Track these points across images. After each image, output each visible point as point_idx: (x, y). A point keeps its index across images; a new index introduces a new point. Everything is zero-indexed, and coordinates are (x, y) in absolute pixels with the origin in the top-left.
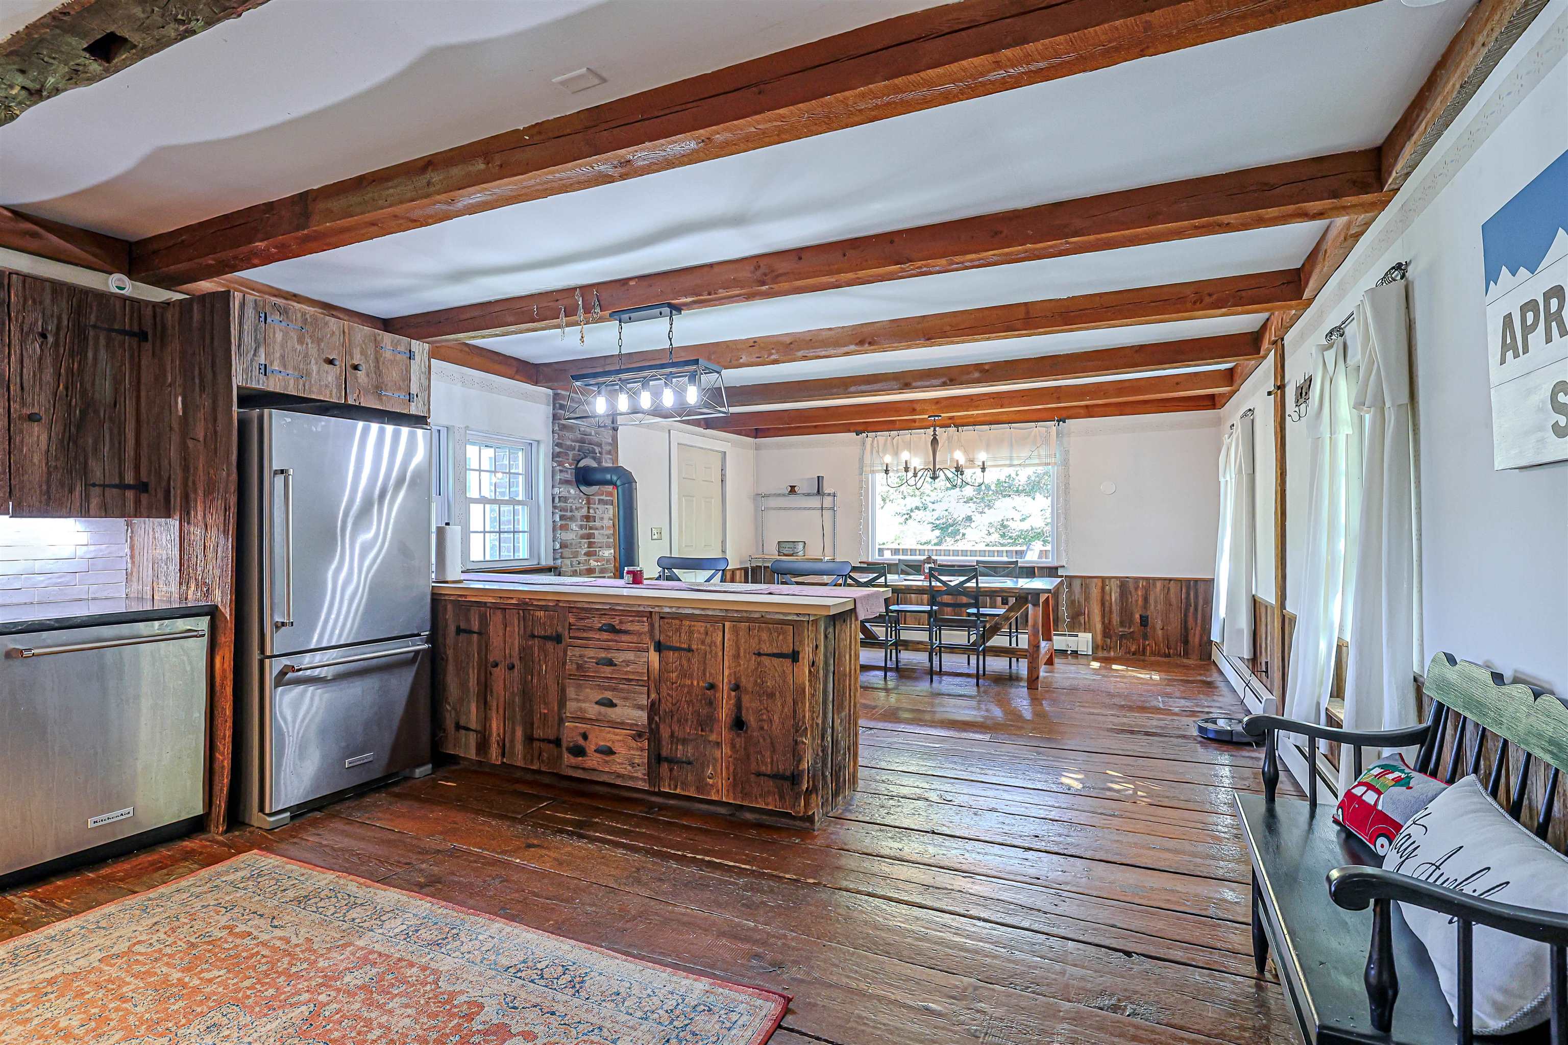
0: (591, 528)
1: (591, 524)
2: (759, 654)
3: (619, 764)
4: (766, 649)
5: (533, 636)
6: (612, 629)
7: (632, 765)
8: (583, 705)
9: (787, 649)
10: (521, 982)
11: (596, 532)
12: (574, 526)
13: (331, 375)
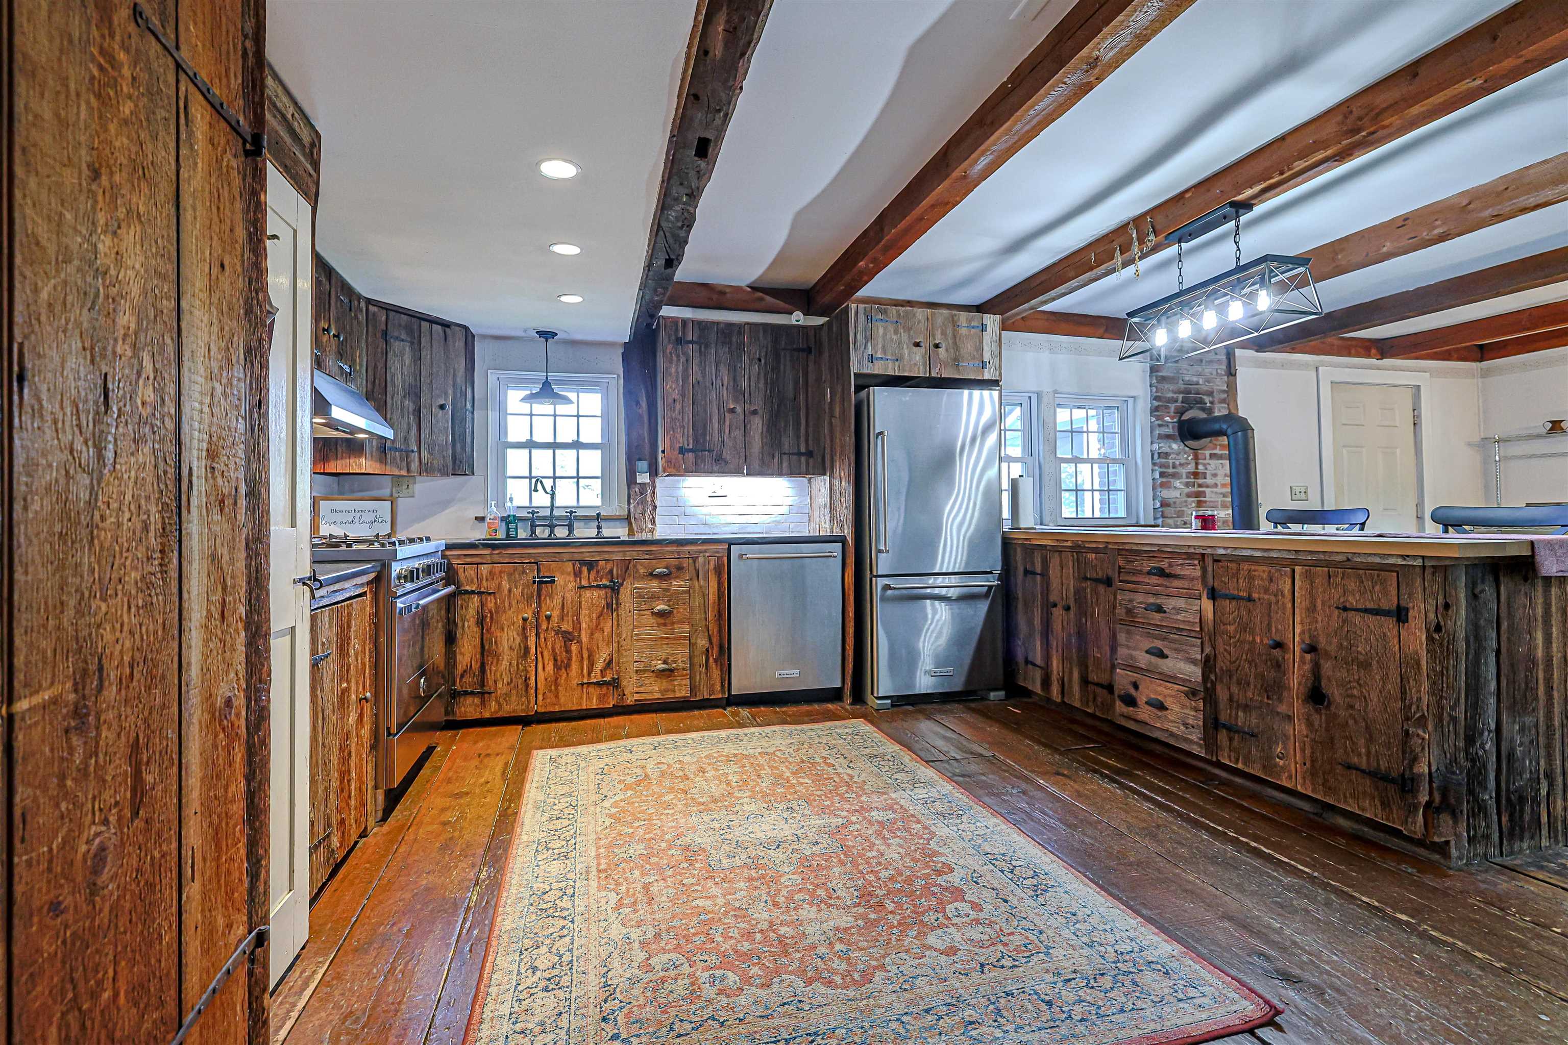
0: (1200, 486)
1: (1201, 481)
2: (1345, 609)
3: (1172, 722)
4: (1352, 601)
5: (1086, 579)
6: (1162, 573)
7: (1186, 725)
8: (1134, 653)
9: (1389, 602)
10: (992, 867)
11: (1207, 490)
12: (1177, 484)
13: (918, 355)
